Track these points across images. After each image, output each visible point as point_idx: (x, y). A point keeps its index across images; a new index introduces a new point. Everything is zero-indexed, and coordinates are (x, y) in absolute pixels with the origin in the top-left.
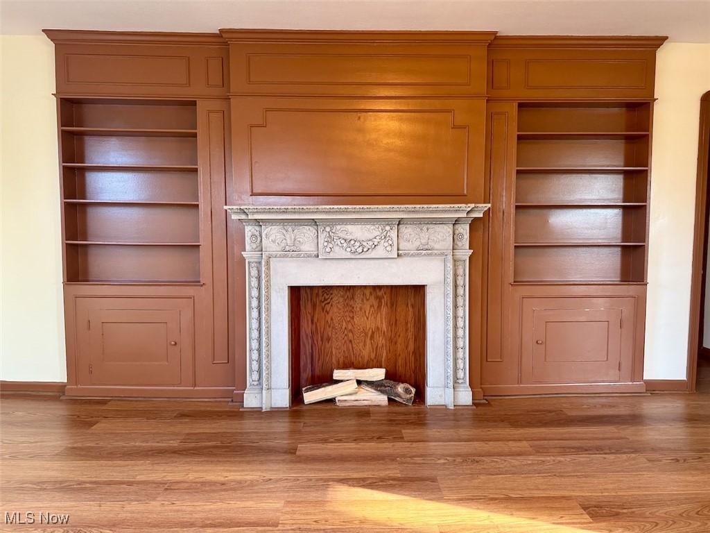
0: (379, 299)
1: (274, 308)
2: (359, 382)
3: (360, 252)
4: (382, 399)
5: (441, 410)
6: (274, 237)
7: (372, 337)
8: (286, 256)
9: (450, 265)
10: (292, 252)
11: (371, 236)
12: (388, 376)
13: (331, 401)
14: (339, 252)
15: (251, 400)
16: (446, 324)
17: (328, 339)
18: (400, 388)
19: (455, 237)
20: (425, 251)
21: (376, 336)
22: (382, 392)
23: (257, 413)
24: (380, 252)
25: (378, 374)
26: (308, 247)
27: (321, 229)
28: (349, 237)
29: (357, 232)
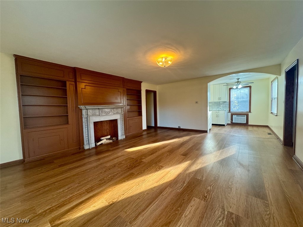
0: (107, 123)
1: (91, 127)
2: (106, 139)
3: (107, 114)
4: (111, 141)
5: (121, 140)
6: (90, 112)
7: (106, 130)
8: (93, 116)
9: (121, 115)
10: (94, 115)
11: (109, 111)
12: (111, 137)
13: (102, 144)
14: (104, 114)
15: (86, 147)
16: (121, 125)
17: (98, 132)
18: (114, 138)
19: (122, 110)
20: (117, 113)
21: (107, 130)
22: (111, 140)
23: (89, 149)
24: (111, 114)
25: (109, 137)
26: (98, 114)
27: (100, 110)
28: (105, 111)
29: (107, 110)
